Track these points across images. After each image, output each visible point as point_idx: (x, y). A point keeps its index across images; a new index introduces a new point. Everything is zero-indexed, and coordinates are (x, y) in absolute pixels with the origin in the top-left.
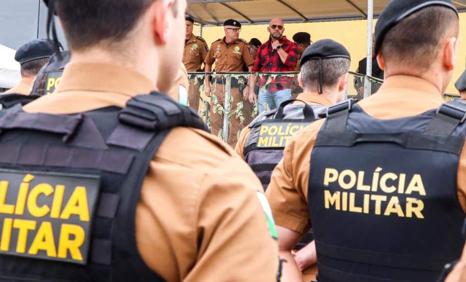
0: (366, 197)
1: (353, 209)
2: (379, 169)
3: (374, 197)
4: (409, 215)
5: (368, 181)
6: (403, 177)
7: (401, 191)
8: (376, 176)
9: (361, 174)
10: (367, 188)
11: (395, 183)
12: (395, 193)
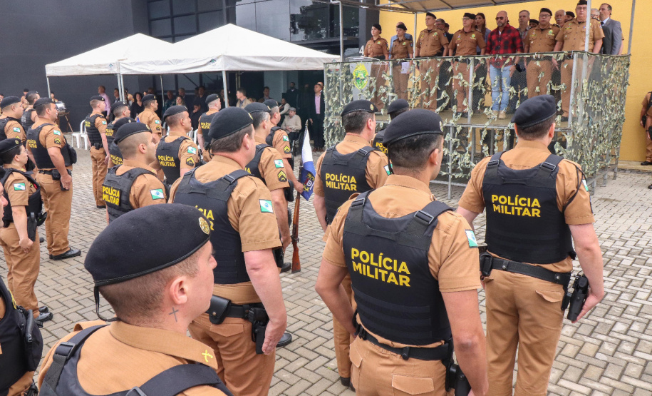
0: (513, 208)
1: (506, 212)
2: (517, 196)
3: (516, 208)
4: (533, 215)
5: (513, 201)
6: (529, 199)
7: (529, 205)
8: (516, 199)
9: (509, 198)
10: (513, 204)
11: (526, 202)
12: (527, 207)
